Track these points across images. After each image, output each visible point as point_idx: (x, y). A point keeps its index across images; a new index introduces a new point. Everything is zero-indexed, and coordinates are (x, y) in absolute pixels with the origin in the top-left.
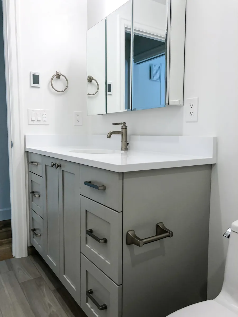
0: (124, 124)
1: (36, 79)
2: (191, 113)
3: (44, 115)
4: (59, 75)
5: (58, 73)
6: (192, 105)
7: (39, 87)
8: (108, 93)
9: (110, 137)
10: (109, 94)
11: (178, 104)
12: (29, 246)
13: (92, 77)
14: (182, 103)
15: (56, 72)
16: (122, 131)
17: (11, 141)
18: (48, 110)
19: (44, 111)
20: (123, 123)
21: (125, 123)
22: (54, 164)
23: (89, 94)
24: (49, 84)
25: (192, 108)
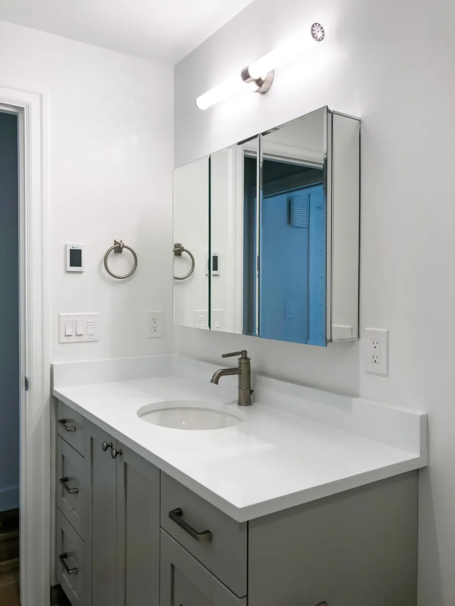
0: (244, 353)
1: (76, 258)
2: (375, 357)
3: (89, 324)
4: (120, 246)
5: (118, 243)
6: (375, 343)
7: (81, 272)
8: (213, 272)
9: (217, 383)
10: (214, 275)
11: (348, 336)
12: (53, 585)
13: (183, 247)
14: (355, 335)
15: (115, 240)
16: (240, 367)
17: (26, 378)
18: (98, 313)
19: (90, 316)
20: (242, 352)
21: (246, 352)
22: (108, 446)
23: (176, 278)
24: (101, 263)
25: (375, 347)
